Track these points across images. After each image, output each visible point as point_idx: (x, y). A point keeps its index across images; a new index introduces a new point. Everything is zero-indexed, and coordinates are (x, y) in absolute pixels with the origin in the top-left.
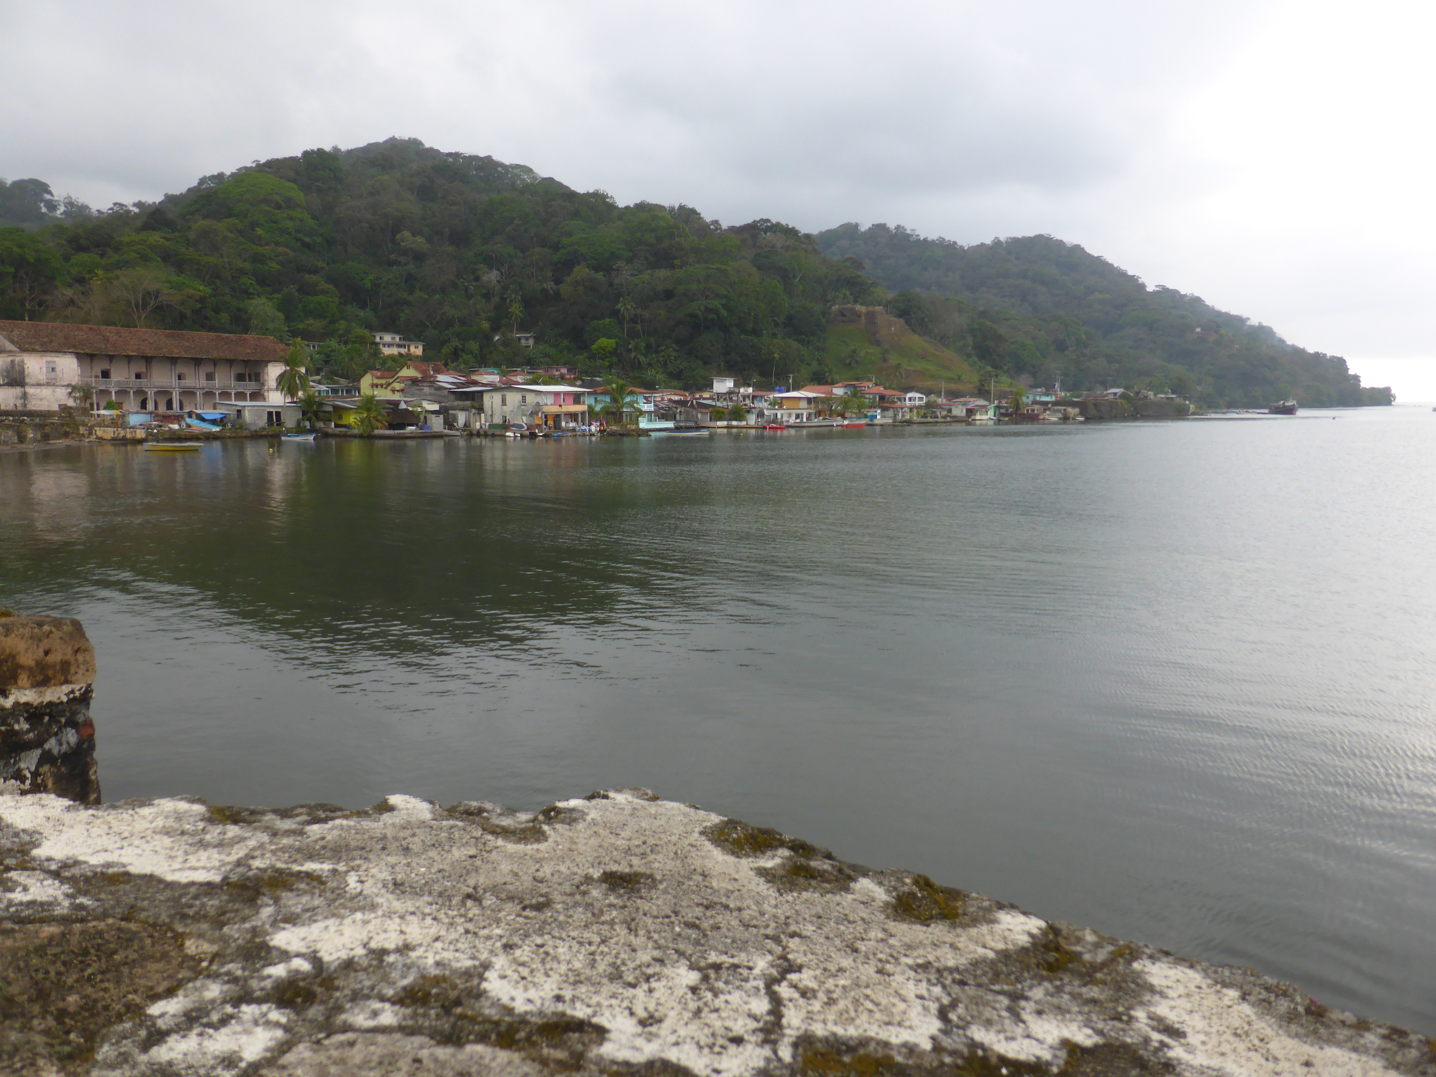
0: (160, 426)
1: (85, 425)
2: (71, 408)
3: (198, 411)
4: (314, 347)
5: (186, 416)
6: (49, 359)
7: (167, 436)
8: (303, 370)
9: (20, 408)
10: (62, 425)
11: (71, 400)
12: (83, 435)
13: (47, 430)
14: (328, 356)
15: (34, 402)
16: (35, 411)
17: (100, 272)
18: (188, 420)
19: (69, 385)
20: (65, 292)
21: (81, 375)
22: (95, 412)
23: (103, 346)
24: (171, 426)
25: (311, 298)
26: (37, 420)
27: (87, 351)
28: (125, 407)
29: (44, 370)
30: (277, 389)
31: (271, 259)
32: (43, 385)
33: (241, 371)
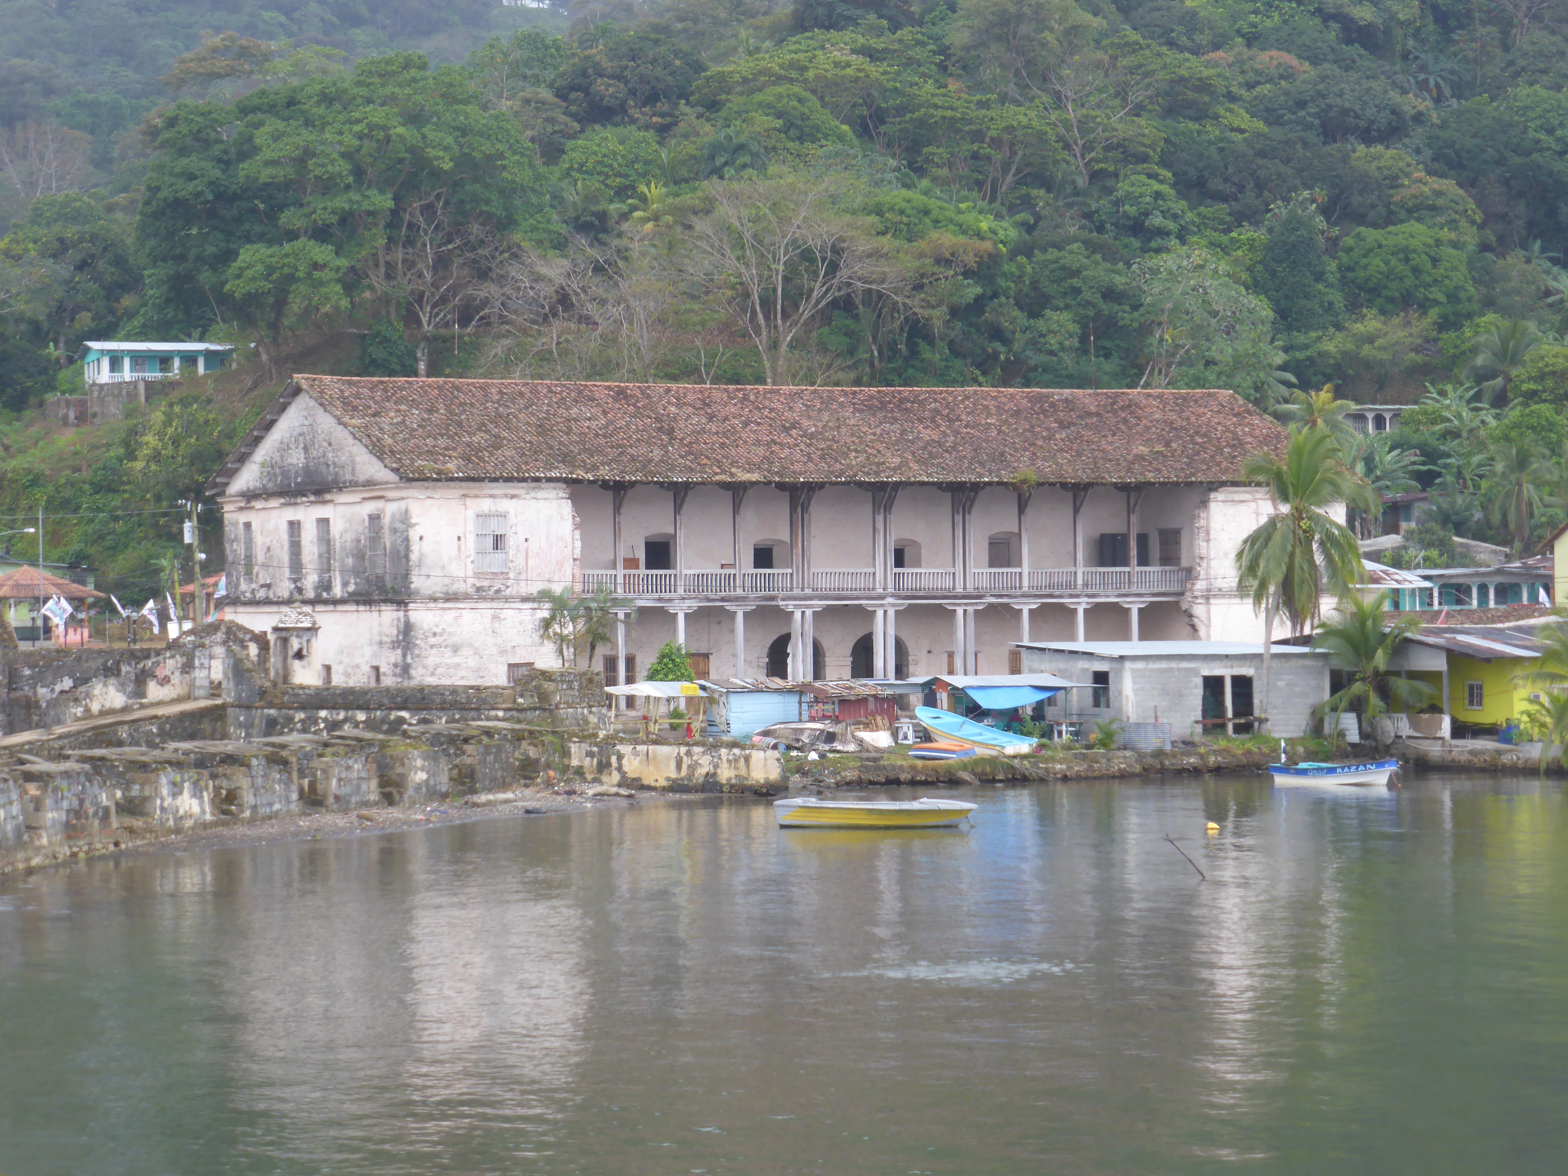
0: (831, 737)
1: (587, 737)
2: (545, 675)
3: (958, 681)
4: (1379, 421)
5: (916, 699)
6: (486, 505)
7: (850, 775)
8: (1338, 514)
9: (388, 681)
10: (518, 737)
11: (549, 647)
12: (579, 772)
13: (472, 754)
14: (1430, 455)
15: (432, 658)
16: (437, 690)
17: (655, 191)
18: (924, 715)
19: (544, 596)
20: (543, 270)
21: (583, 561)
22: (621, 690)
23: (657, 453)
24: (866, 736)
25: (1372, 235)
26: (441, 723)
27: (606, 473)
28: (718, 669)
29: (470, 544)
30: (1241, 590)
31: (1232, 98)
32: (466, 597)
33: (1113, 526)
